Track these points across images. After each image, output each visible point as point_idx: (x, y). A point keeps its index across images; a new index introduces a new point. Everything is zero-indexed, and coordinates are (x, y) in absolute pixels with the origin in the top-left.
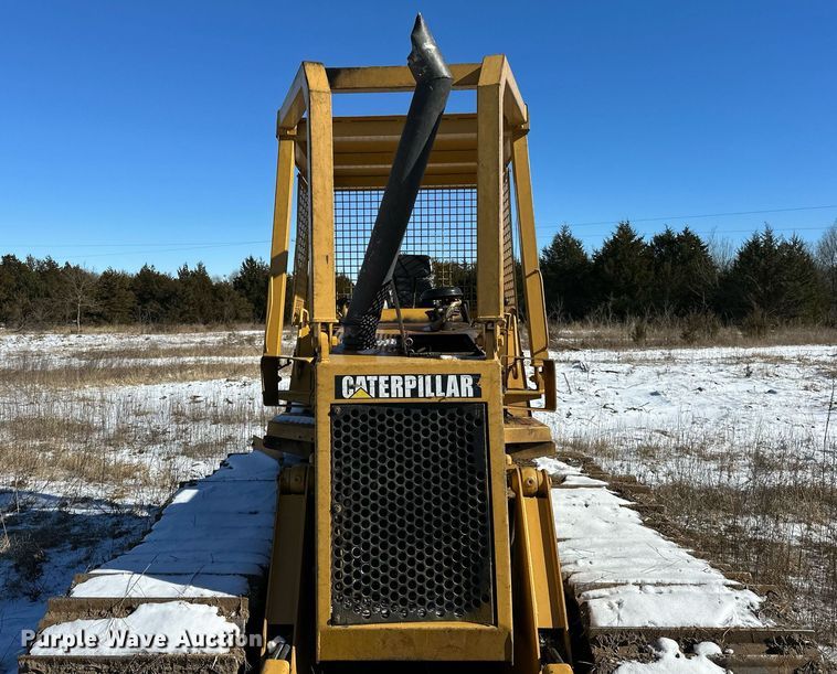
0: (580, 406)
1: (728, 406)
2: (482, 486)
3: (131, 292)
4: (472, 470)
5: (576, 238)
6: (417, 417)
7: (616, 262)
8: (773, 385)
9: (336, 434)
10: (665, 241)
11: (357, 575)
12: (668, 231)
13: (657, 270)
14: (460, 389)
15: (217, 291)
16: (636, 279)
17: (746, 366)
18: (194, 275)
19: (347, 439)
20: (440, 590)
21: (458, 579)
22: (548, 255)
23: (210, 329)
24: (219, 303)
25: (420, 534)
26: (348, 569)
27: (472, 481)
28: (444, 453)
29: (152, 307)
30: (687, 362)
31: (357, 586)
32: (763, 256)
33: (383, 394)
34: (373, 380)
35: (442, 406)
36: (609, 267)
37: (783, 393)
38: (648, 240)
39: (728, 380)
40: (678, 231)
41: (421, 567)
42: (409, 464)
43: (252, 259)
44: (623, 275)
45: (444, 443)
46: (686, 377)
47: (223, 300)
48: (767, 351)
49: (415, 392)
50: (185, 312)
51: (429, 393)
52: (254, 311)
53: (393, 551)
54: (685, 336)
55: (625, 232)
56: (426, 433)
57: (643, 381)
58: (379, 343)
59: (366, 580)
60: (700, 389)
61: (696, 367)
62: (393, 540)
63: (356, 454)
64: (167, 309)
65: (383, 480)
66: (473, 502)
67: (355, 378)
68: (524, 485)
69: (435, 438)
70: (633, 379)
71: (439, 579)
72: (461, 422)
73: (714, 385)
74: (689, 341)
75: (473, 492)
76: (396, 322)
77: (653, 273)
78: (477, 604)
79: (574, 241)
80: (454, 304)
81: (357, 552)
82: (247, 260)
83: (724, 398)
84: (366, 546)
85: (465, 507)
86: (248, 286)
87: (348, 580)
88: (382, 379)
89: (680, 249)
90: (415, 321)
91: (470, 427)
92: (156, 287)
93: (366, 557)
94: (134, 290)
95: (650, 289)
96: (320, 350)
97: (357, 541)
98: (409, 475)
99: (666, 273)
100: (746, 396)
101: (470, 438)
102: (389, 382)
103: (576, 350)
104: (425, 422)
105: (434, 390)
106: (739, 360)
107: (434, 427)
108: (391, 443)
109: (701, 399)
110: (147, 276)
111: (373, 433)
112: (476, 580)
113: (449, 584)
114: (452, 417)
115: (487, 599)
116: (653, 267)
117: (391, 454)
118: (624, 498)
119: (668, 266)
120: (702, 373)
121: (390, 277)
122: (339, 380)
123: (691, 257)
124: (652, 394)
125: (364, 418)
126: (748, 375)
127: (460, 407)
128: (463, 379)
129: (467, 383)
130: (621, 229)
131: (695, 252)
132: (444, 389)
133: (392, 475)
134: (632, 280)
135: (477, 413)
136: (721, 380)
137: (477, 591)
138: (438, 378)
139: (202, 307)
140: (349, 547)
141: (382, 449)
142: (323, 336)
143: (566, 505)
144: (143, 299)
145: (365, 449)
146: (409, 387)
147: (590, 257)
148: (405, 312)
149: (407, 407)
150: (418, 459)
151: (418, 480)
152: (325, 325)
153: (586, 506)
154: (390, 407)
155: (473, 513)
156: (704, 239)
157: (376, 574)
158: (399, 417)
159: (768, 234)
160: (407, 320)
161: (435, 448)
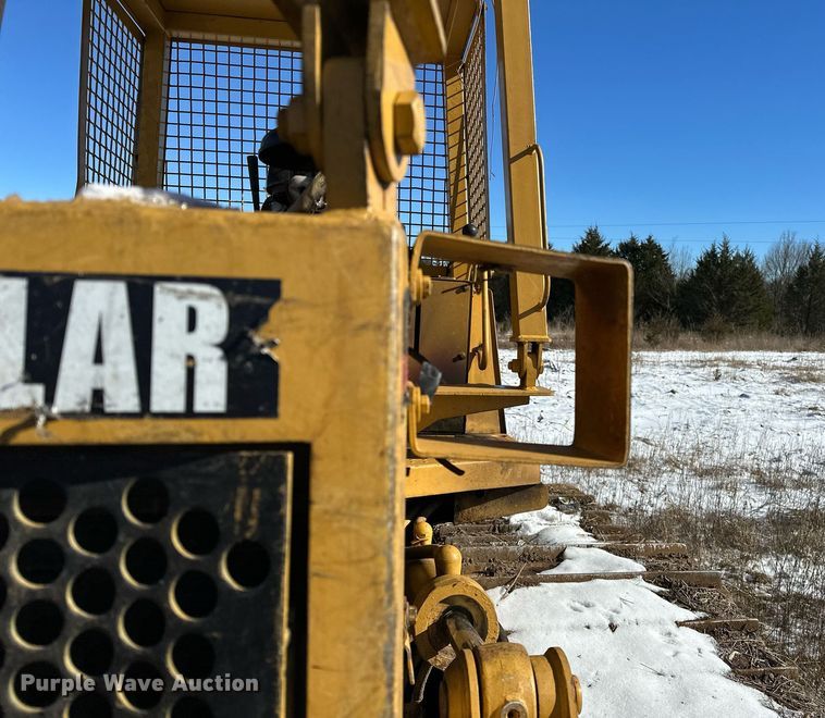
0: (552, 408)
1: (706, 410)
8: (743, 388)
10: (629, 248)
12: (633, 239)
17: (714, 369)
30: (654, 364)
32: (718, 265)
37: (756, 397)
38: (614, 247)
39: (697, 383)
40: (641, 239)
46: (657, 380)
48: (729, 355)
54: (649, 339)
55: (593, 238)
60: (673, 392)
61: (664, 369)
72: (150, 559)
73: (686, 388)
83: (698, 401)
89: (643, 257)
91: (200, 590)
100: (720, 399)
106: (703, 363)
109: (675, 402)
114: (100, 530)
118: (680, 603)
120: (672, 376)
123: (653, 265)
126: (717, 379)
130: (589, 234)
131: (656, 261)
135: (241, 511)
136: (691, 383)
143: (573, 628)
153: (613, 627)
156: (665, 248)
159: (725, 245)
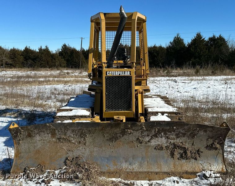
2: (131, 90)
3: (22, 56)
4: (129, 87)
5: (182, 38)
6: (120, 79)
7: (195, 47)
9: (106, 81)
10: (212, 39)
11: (110, 104)
12: (214, 36)
13: (209, 50)
14: (127, 74)
15: (53, 56)
16: (202, 53)
18: (44, 50)
19: (108, 82)
20: (123, 106)
21: (126, 104)
22: (172, 44)
23: (52, 70)
24: (54, 61)
25: (120, 98)
26: (108, 103)
27: (129, 89)
28: (125, 85)
29: (30, 62)
30: (210, 80)
31: (110, 106)
33: (114, 75)
34: (112, 72)
35: (124, 77)
36: (193, 49)
38: (207, 39)
39: (219, 85)
40: (217, 36)
41: (120, 103)
42: (118, 86)
43: (65, 45)
44: (197, 52)
45: (124, 83)
46: (207, 84)
47: (55, 60)
49: (120, 74)
50: (42, 64)
51: (122, 74)
52: (67, 63)
53: (116, 100)
54: (213, 72)
55: (199, 36)
56: (121, 81)
57: (193, 85)
58: (113, 67)
59: (111, 105)
60: (209, 87)
61: (212, 81)
62: (116, 99)
63: (109, 85)
64: (35, 62)
65: (114, 89)
66: (129, 92)
67: (109, 72)
68: (139, 91)
69: (123, 82)
70: (190, 85)
71: (123, 105)
72: (127, 79)
73: (214, 86)
74: (214, 74)
75: (129, 91)
76: (117, 63)
77: (207, 50)
78: (129, 108)
79: (181, 39)
80: (128, 59)
81: (110, 100)
82: (64, 45)
83: (215, 89)
84: (111, 99)
85: (128, 93)
86: (64, 54)
87: (108, 105)
88: (114, 72)
89: (218, 42)
90: (121, 63)
91: (129, 80)
92: (31, 54)
93: (111, 101)
94: (23, 56)
95: (206, 56)
96: (103, 67)
97: (110, 99)
98: (118, 88)
99: (212, 51)
101: (129, 82)
102: (115, 73)
103: (176, 77)
104: (121, 79)
105: (123, 74)
107: (123, 80)
108: (115, 83)
109: (208, 90)
110: (27, 50)
111: (112, 81)
112: (129, 105)
113: (125, 105)
114: (126, 79)
115: (131, 107)
116: (208, 49)
117: (115, 85)
118: (162, 99)
119: (213, 48)
120: (212, 83)
121: (115, 54)
122: (107, 72)
123: (221, 45)
124: (194, 88)
125: (111, 79)
126: (226, 83)
127: (127, 77)
128: (128, 72)
129: (129, 73)
130: (197, 35)
131: (223, 43)
132: (125, 74)
133: (116, 88)
134: (200, 53)
135: (130, 78)
136: (217, 85)
137: (129, 106)
138: (124, 72)
139: (48, 62)
140: (108, 99)
141: (114, 84)
142: (104, 64)
144: (26, 59)
145: (111, 84)
146: (119, 73)
147: (186, 45)
148: (119, 61)
149: (118, 77)
150: (120, 86)
151: (120, 89)
152: (104, 63)
154: (116, 77)
155: (129, 94)
156: (226, 39)
157: (113, 104)
158: (117, 79)
160: (119, 63)
161: (123, 84)
